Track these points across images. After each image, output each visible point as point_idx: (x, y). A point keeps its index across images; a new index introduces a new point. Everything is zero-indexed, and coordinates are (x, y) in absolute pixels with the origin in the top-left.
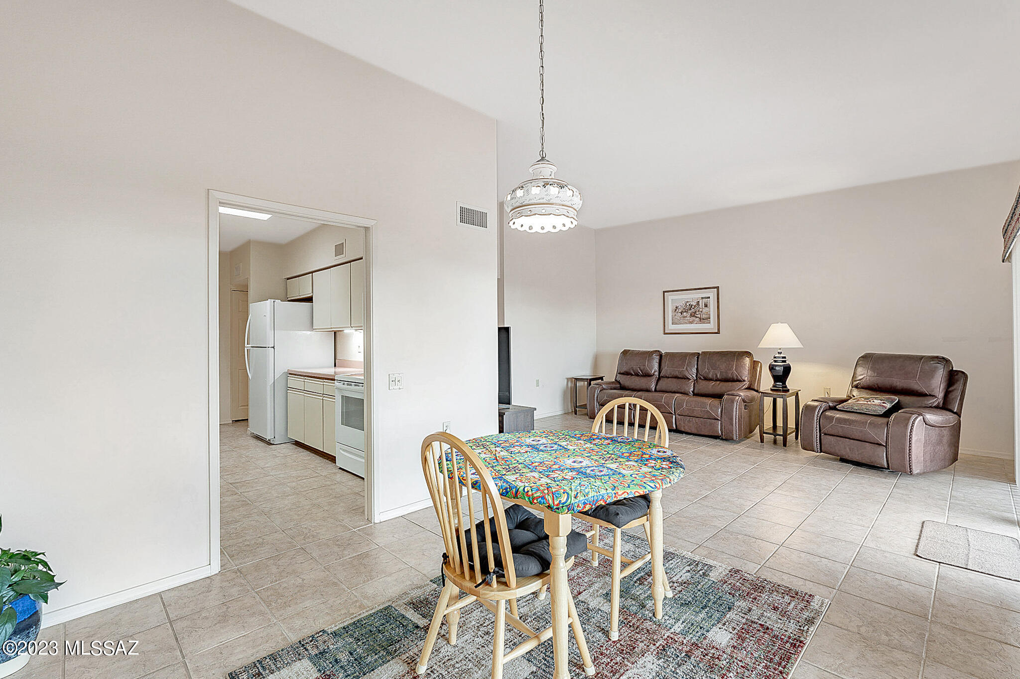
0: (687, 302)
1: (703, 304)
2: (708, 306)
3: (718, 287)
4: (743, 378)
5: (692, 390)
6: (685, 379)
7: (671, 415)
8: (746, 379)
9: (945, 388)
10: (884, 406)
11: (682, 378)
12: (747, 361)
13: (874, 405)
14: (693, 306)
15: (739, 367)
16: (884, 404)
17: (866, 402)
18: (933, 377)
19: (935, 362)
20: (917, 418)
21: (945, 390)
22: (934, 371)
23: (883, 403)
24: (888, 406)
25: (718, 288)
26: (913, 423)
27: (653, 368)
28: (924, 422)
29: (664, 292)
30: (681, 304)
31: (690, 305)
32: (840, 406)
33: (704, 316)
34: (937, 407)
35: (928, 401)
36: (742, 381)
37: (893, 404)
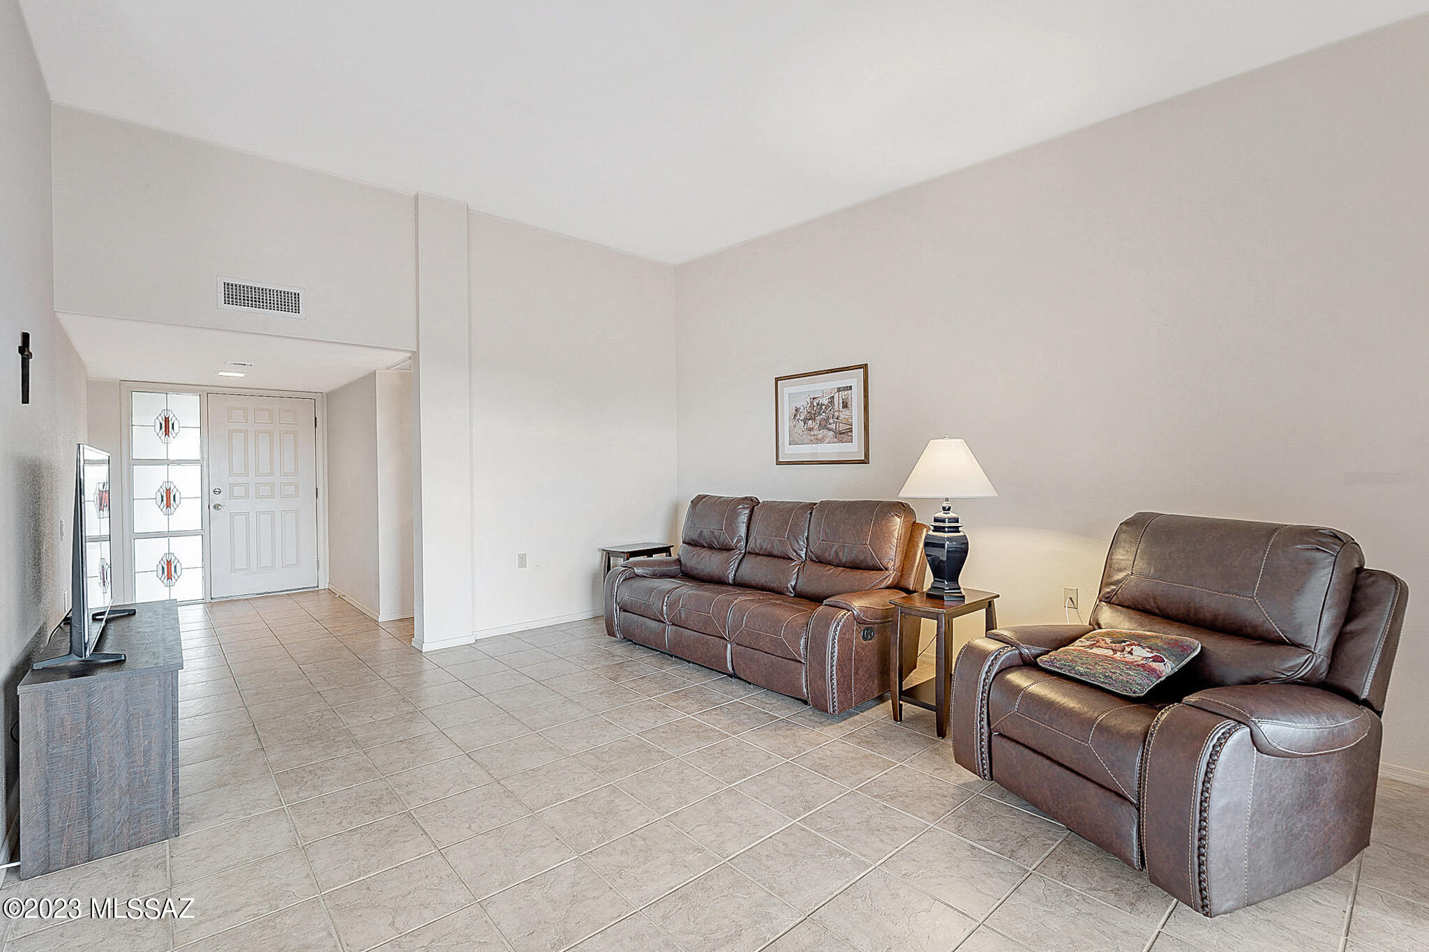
0: (814, 398)
1: (841, 402)
2: (849, 406)
3: (866, 365)
4: (885, 561)
5: (793, 583)
6: (784, 558)
7: (722, 641)
8: (890, 565)
9: (1333, 625)
10: (1154, 670)
11: (781, 558)
12: (897, 524)
13: (1127, 663)
14: (824, 407)
15: (881, 536)
16: (1155, 665)
17: (1110, 653)
18: (1299, 590)
19: (1309, 546)
20: (1230, 733)
21: (1336, 631)
22: (1306, 570)
23: (1156, 659)
24: (1167, 668)
25: (865, 367)
26: (1215, 753)
27: (734, 534)
28: (1254, 743)
29: (777, 380)
30: (803, 403)
31: (818, 404)
32: (1045, 658)
33: (842, 427)
34: (1311, 684)
35: (1284, 660)
36: (882, 570)
37: (1184, 663)
